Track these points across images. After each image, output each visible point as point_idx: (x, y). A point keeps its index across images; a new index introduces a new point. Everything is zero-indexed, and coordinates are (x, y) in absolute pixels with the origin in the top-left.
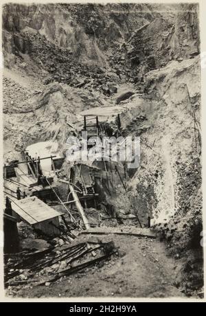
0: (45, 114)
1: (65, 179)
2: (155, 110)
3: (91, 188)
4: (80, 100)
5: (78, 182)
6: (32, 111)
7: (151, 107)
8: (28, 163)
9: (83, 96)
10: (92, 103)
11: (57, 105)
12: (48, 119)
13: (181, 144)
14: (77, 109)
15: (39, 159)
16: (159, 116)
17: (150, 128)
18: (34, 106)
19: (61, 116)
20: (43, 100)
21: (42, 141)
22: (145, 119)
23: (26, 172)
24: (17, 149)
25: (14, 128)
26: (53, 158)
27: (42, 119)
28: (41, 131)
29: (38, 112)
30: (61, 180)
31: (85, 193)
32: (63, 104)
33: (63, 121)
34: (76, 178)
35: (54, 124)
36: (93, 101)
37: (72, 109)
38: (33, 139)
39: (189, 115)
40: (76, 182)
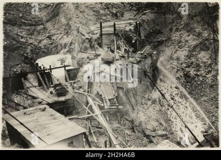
0: (56, 26)
1: (81, 90)
2: (170, 23)
3: (113, 99)
4: (92, 13)
5: (98, 93)
6: (42, 24)
7: (165, 21)
8: (38, 73)
9: (95, 9)
10: (104, 18)
11: (69, 16)
12: (59, 32)
13: (199, 56)
14: (89, 22)
15: (51, 69)
16: (174, 29)
17: (166, 40)
18: (44, 19)
19: (73, 28)
20: (53, 11)
21: (54, 54)
22: (159, 32)
23: (37, 84)
24: (26, 61)
25: (23, 40)
26: (67, 68)
27: (53, 32)
28: (52, 44)
29: (49, 25)
30: (77, 91)
31: (107, 106)
32: (75, 15)
33: (75, 32)
34: (95, 88)
35: (65, 36)
36: (105, 16)
37: (84, 22)
38: (43, 52)
39: (206, 26)
40: (95, 92)
